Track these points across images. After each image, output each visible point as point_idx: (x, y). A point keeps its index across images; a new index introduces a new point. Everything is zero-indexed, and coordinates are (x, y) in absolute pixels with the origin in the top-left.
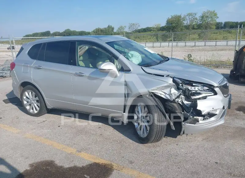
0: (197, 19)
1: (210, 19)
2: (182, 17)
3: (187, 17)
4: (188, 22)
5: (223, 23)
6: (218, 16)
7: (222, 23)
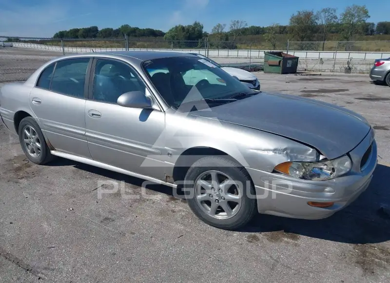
0: (337, 18)
1: (357, 19)
2: (315, 13)
3: (322, 15)
4: (324, 21)
5: (376, 24)
6: (369, 14)
7: (373, 24)
